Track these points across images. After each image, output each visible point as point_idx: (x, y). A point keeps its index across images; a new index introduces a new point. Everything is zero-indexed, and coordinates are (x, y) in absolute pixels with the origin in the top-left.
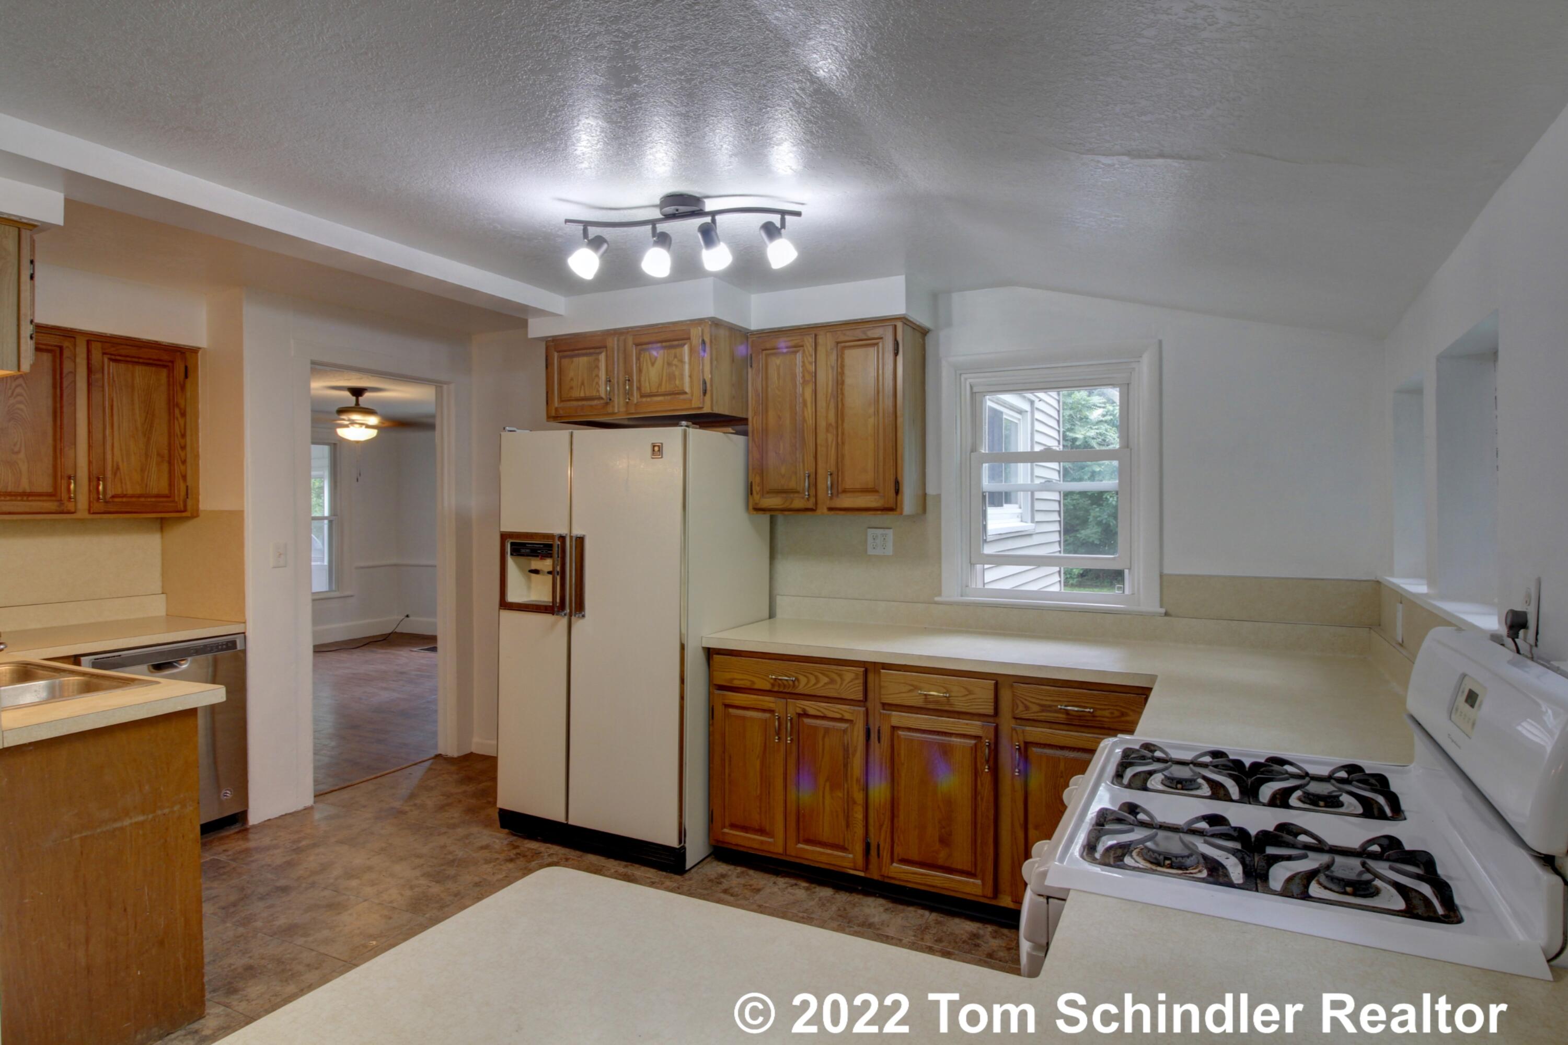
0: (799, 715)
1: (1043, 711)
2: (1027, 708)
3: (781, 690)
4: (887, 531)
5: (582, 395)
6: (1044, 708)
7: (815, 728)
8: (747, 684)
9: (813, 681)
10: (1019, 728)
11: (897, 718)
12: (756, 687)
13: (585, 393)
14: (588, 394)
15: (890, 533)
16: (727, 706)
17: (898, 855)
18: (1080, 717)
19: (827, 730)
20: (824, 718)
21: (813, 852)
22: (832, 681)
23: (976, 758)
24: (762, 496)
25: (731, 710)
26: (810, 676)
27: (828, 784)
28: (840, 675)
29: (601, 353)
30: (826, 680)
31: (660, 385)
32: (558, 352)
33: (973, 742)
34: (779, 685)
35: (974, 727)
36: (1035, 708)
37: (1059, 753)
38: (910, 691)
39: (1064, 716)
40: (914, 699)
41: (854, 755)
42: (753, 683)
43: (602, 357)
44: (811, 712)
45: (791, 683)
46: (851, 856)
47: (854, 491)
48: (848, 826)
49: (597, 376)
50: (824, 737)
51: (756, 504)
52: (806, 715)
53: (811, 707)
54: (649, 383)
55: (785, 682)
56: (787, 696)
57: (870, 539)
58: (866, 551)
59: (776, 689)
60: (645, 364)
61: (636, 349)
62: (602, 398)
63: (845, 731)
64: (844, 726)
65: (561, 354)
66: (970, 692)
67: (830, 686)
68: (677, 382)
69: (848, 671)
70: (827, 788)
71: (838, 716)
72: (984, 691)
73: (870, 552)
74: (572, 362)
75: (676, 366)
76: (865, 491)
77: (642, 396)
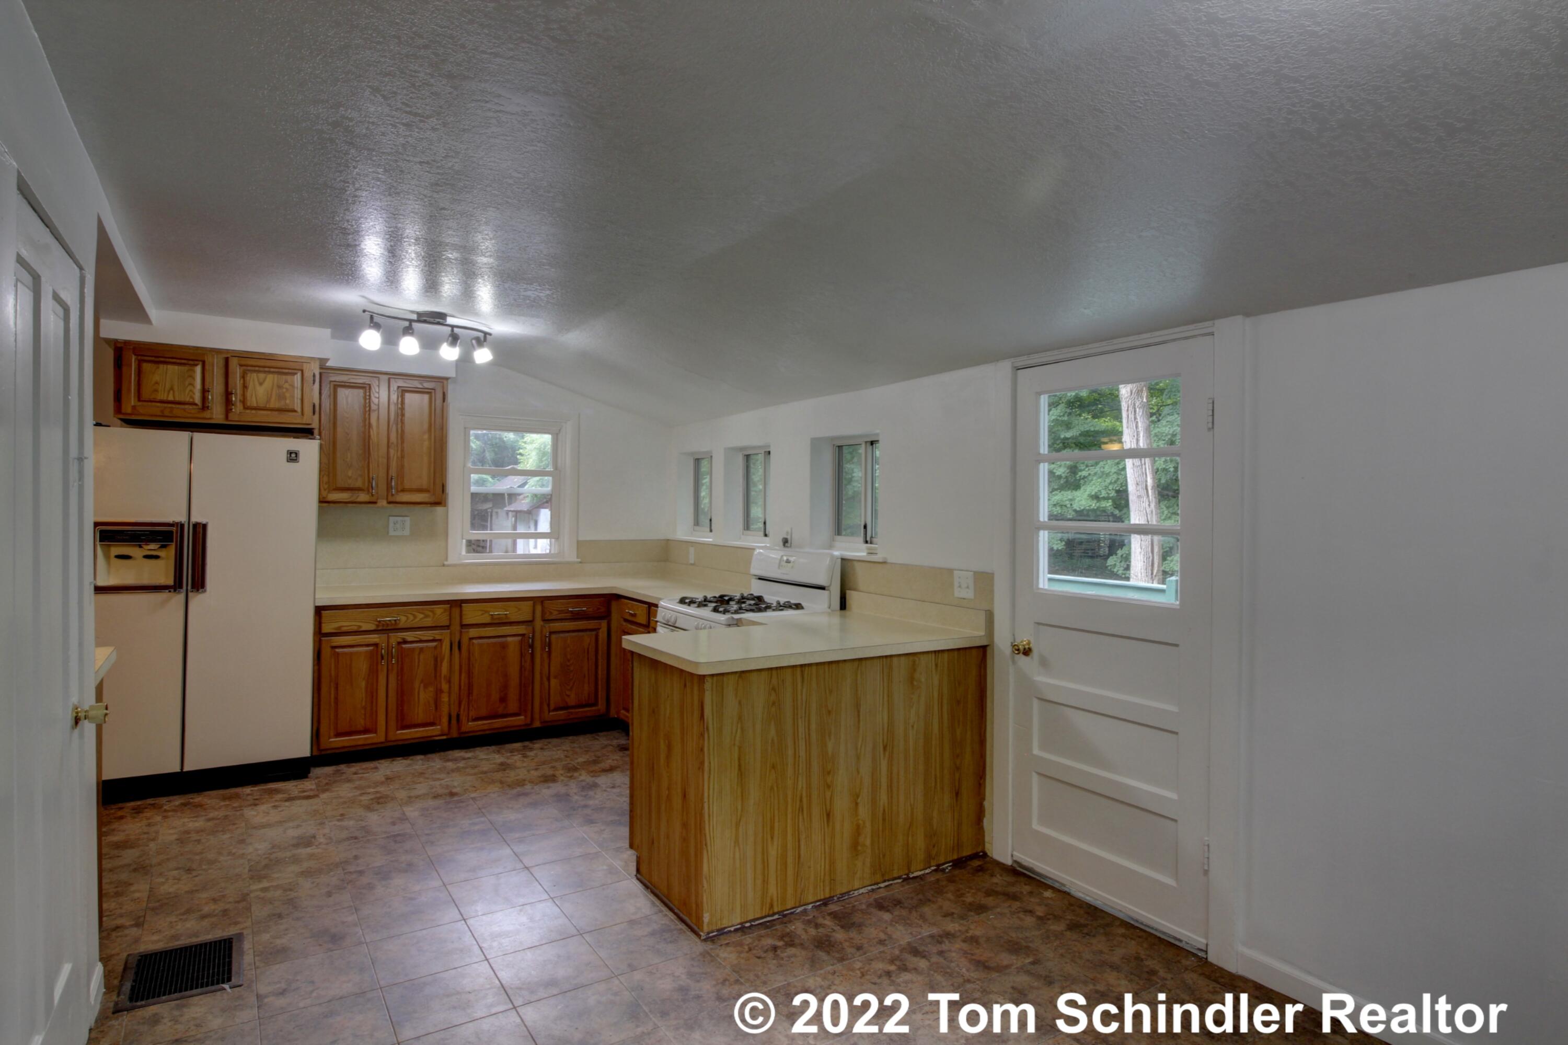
0: (399, 643)
1: (560, 614)
2: (551, 613)
3: (385, 628)
4: (406, 518)
5: (171, 398)
6: (561, 612)
7: (413, 650)
8: (355, 628)
9: (411, 617)
10: (547, 625)
11: (473, 632)
12: (363, 629)
13: (174, 397)
14: (177, 399)
15: (407, 519)
16: (334, 647)
17: (472, 717)
18: (578, 613)
19: (421, 649)
20: (421, 641)
21: (410, 733)
22: (426, 616)
23: (521, 647)
24: (329, 492)
25: (337, 650)
26: (409, 615)
27: (422, 685)
28: (433, 612)
29: (196, 365)
30: (421, 616)
31: (268, 401)
32: (135, 355)
33: (520, 638)
34: (383, 625)
35: (521, 629)
36: (556, 613)
37: (567, 635)
38: (482, 614)
39: (570, 614)
40: (486, 619)
41: (441, 662)
42: (360, 627)
43: (198, 369)
44: (409, 639)
45: (393, 622)
46: (439, 727)
47: (411, 490)
48: (436, 708)
49: (192, 385)
50: (419, 654)
51: (324, 498)
52: (405, 642)
53: (409, 636)
54: (256, 398)
55: (388, 622)
56: (387, 632)
57: (391, 525)
58: (388, 533)
59: (380, 628)
60: (251, 383)
61: (240, 369)
62: (196, 404)
63: (435, 647)
64: (434, 644)
65: (139, 357)
66: (519, 610)
67: (425, 619)
68: (288, 401)
69: (438, 608)
70: (422, 688)
71: (431, 638)
72: (527, 607)
73: (392, 533)
74: (158, 368)
75: (287, 389)
76: (420, 490)
77: (246, 408)
